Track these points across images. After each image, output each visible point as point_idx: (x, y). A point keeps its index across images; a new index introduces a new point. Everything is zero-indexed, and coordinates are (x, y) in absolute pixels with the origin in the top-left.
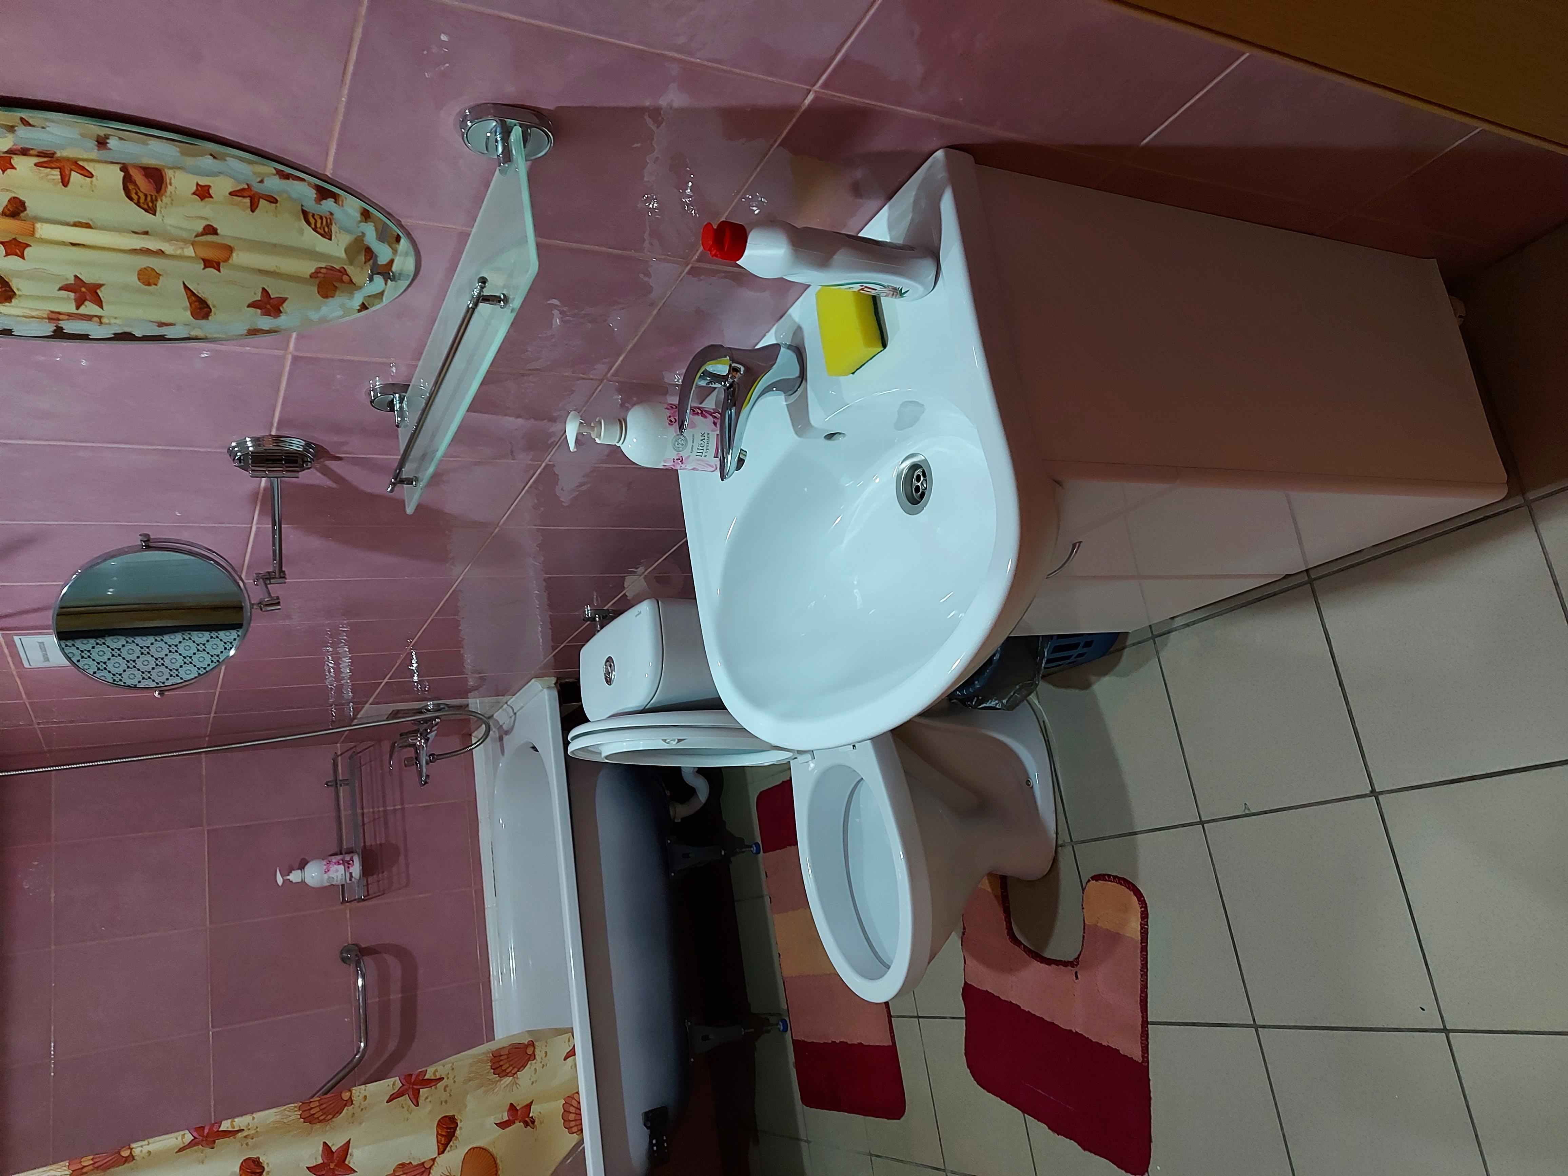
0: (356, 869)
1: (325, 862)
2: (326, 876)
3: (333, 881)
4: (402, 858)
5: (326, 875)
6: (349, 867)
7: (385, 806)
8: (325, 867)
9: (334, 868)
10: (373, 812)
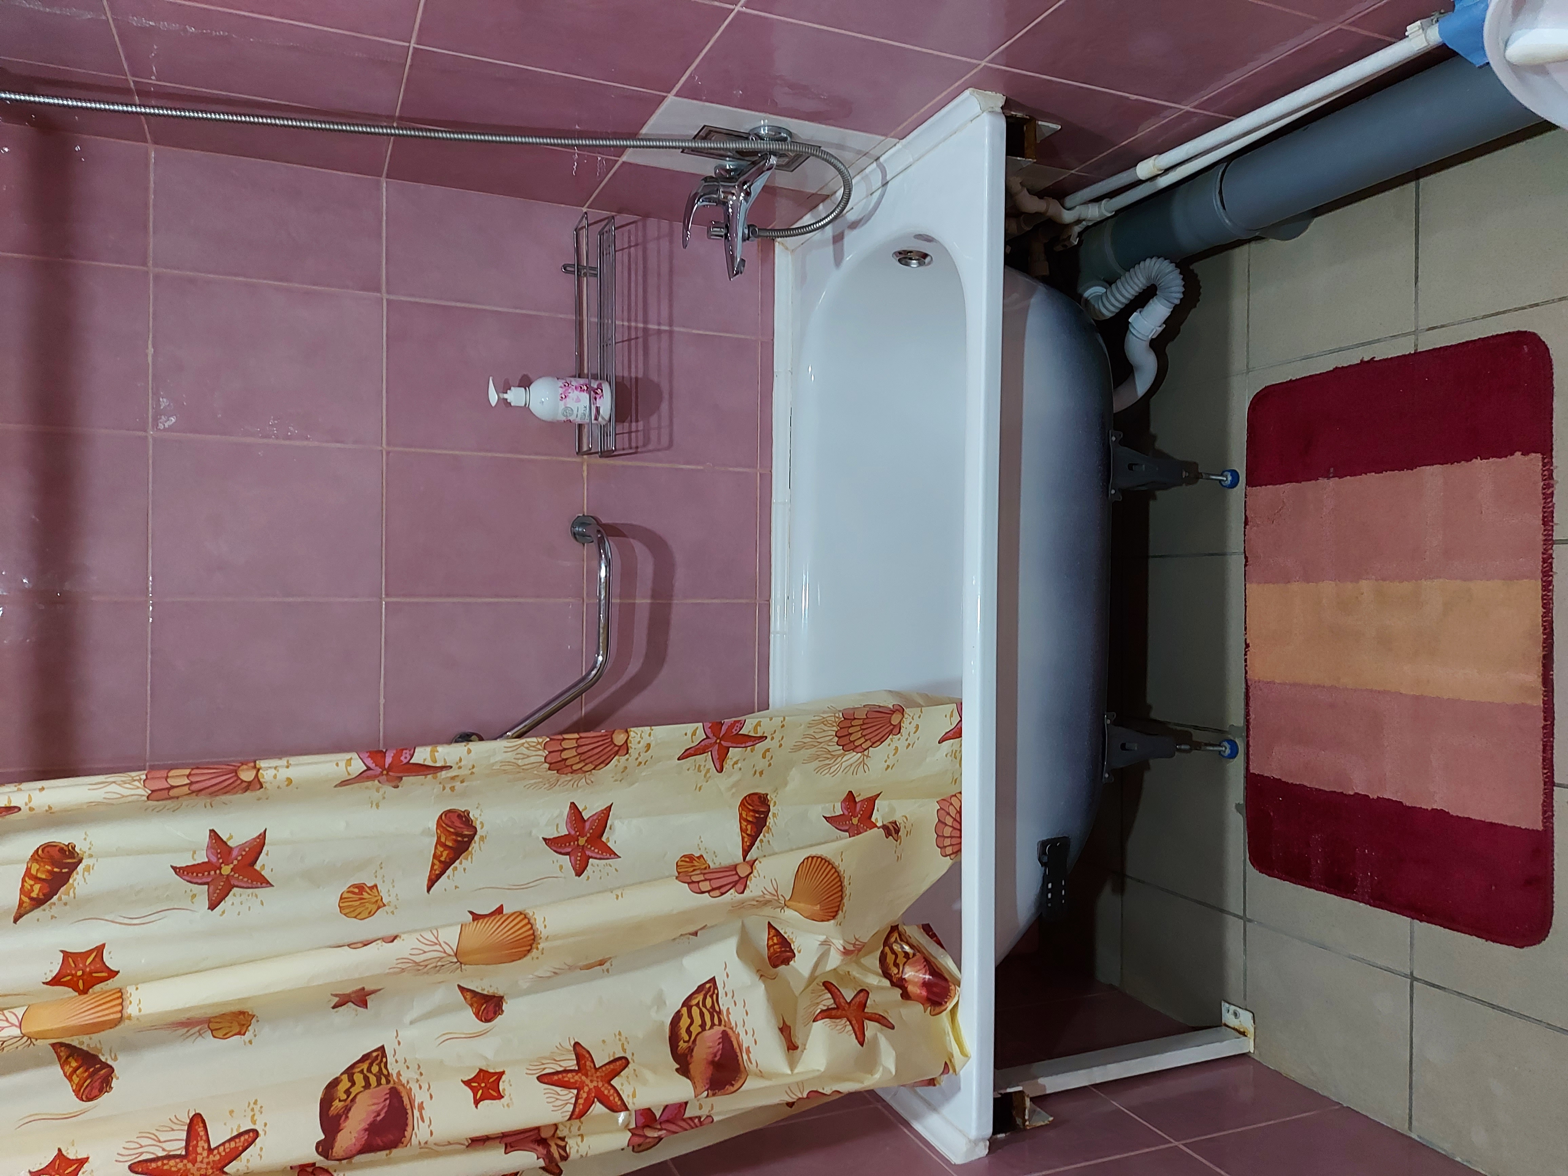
0: (606, 403)
1: (560, 383)
2: (562, 405)
3: (571, 415)
4: (665, 406)
5: (562, 403)
6: (596, 399)
7: (645, 322)
8: (561, 391)
9: (574, 394)
10: (629, 328)
